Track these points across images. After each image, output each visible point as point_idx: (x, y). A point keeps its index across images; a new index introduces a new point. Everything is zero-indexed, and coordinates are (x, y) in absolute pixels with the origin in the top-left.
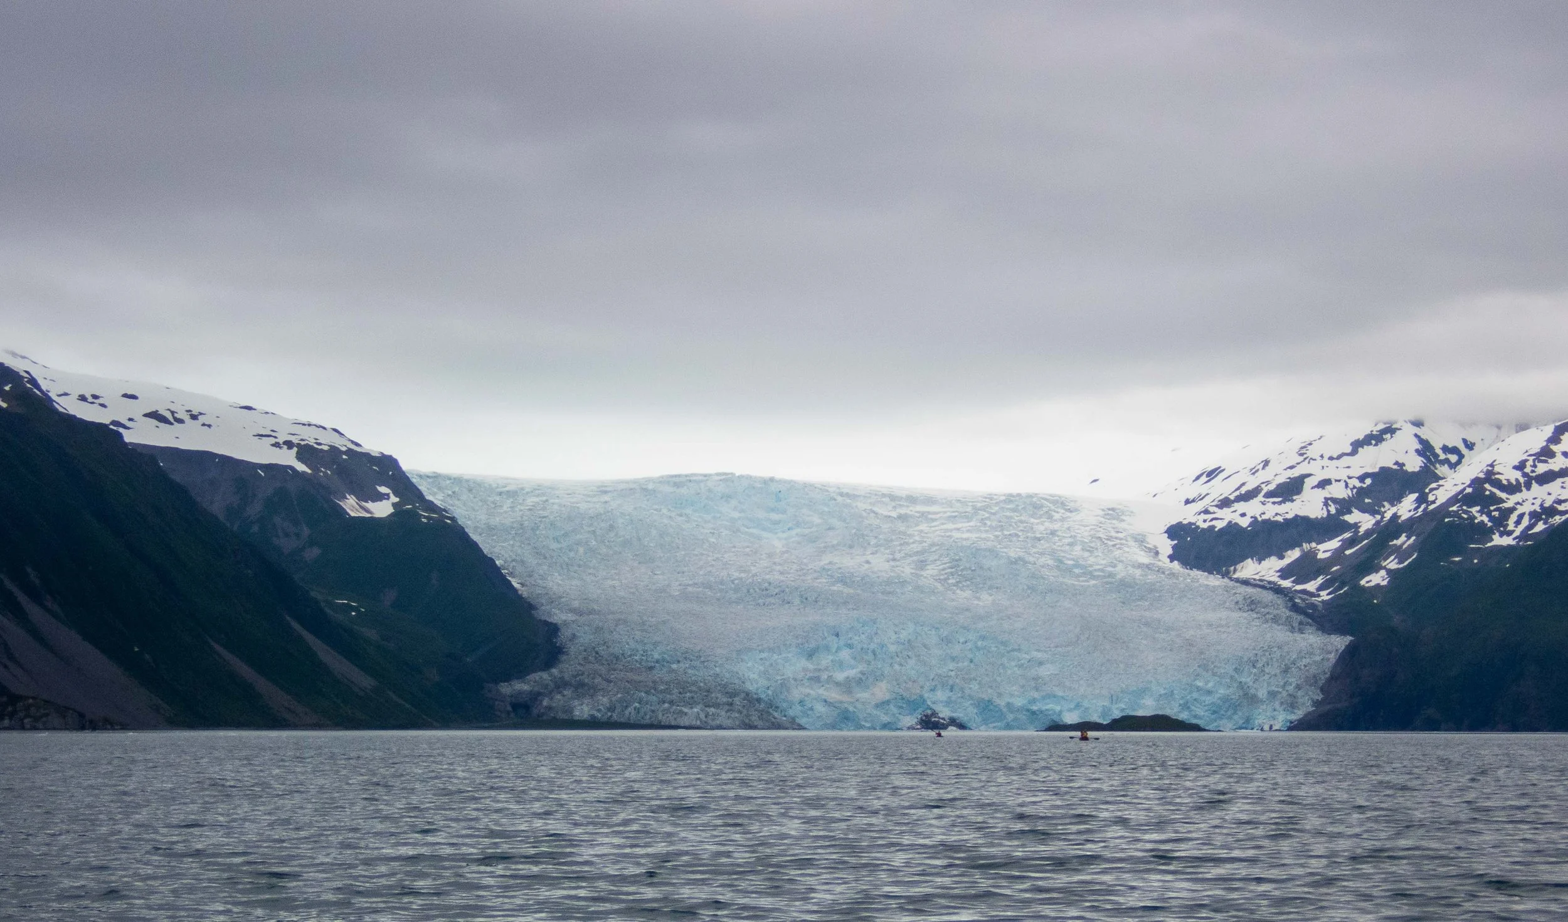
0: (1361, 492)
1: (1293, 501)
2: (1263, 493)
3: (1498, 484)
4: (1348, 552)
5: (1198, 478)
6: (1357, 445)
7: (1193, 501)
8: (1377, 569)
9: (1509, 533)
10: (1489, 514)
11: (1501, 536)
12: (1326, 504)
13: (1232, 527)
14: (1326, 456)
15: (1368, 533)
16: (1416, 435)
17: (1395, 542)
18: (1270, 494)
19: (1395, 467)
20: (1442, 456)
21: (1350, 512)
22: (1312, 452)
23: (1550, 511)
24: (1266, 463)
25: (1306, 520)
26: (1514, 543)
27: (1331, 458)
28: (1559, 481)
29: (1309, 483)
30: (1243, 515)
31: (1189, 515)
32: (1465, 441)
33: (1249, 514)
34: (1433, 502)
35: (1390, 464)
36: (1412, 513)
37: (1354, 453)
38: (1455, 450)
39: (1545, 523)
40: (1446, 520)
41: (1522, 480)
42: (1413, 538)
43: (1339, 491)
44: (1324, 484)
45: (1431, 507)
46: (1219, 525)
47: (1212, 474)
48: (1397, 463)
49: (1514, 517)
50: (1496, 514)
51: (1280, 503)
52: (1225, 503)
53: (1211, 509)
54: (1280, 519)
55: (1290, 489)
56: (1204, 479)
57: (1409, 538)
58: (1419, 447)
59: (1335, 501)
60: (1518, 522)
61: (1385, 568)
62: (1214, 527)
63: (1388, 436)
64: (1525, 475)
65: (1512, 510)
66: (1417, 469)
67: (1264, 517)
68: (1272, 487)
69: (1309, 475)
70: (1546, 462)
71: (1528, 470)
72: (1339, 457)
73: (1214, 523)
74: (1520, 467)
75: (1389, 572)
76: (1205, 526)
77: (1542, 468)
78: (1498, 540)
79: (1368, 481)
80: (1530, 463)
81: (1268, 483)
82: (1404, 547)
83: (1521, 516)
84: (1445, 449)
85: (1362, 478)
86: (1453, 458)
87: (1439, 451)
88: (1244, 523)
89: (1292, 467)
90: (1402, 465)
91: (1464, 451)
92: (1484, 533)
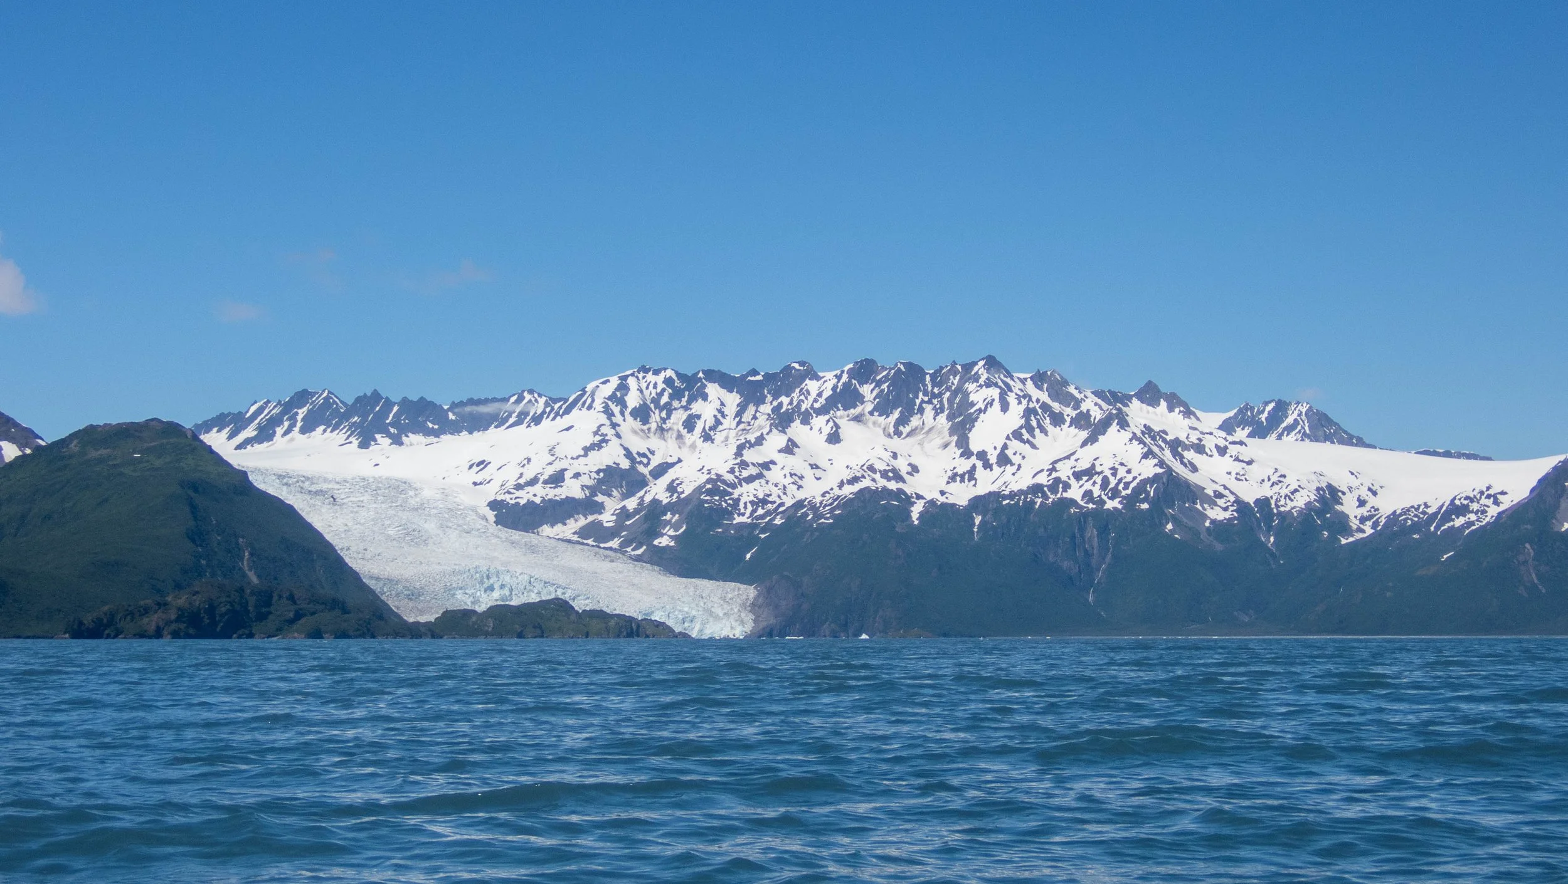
0: (600, 482)
1: (561, 486)
2: (541, 481)
3: (723, 482)
4: (626, 523)
5: (471, 467)
6: (587, 450)
7: (481, 483)
8: (661, 534)
9: (743, 514)
10: (726, 502)
11: (739, 516)
12: (582, 489)
13: (530, 503)
14: (569, 457)
15: (636, 511)
16: (620, 445)
17: (664, 518)
18: (546, 482)
19: (614, 465)
20: (638, 459)
21: (598, 496)
22: (558, 454)
23: (763, 502)
24: (531, 460)
25: (573, 499)
26: (749, 521)
27: (572, 458)
28: (758, 481)
29: (568, 475)
30: (534, 495)
32: (648, 449)
33: (539, 495)
35: (611, 463)
36: (669, 498)
37: (586, 455)
38: (644, 455)
40: (701, 505)
41: (736, 481)
43: (586, 481)
44: (577, 475)
45: (682, 495)
46: (523, 502)
47: (482, 463)
48: (615, 463)
49: (741, 505)
50: (730, 502)
51: (554, 488)
52: (519, 487)
53: (512, 491)
54: (557, 498)
55: (557, 479)
56: (475, 469)
57: (673, 515)
58: (625, 452)
59: (586, 487)
60: (745, 508)
61: (666, 534)
62: (518, 503)
63: (604, 445)
64: (736, 477)
65: (738, 499)
66: (627, 467)
67: (548, 497)
68: (544, 477)
69: (565, 470)
70: (744, 469)
71: (737, 474)
72: (577, 458)
73: (517, 500)
74: (731, 471)
75: (671, 537)
76: (513, 502)
77: (744, 473)
78: (738, 520)
79: (602, 475)
80: (736, 469)
81: (540, 474)
82: (673, 521)
83: (745, 504)
84: (638, 453)
85: (598, 472)
86: (645, 461)
87: (636, 456)
88: (538, 501)
89: (550, 464)
90: (618, 464)
91: (650, 456)
92: (729, 514)
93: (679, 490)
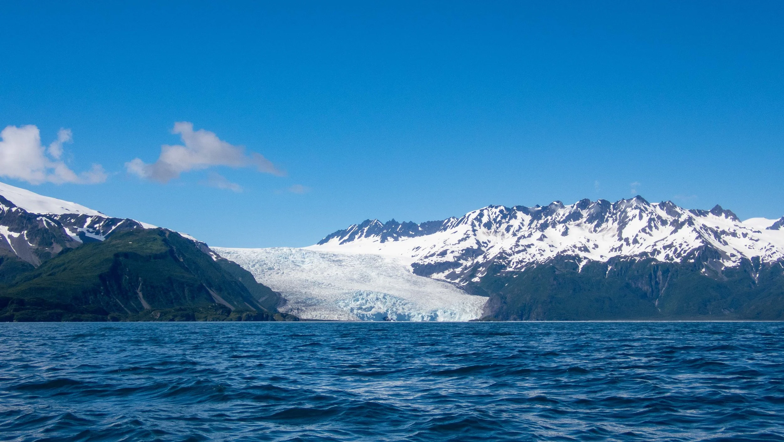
0: (463, 255)
1: (445, 257)
2: (436, 254)
3: (506, 254)
4: (465, 272)
5: (413, 249)
6: (460, 241)
7: (414, 256)
8: (476, 277)
9: (511, 267)
10: (505, 262)
11: (509, 268)
12: (454, 258)
13: (429, 264)
14: (452, 244)
15: (470, 267)
16: (475, 239)
17: (479, 269)
18: (438, 255)
19: (471, 247)
20: (482, 245)
21: (460, 260)
22: (447, 243)
23: (521, 262)
24: (435, 246)
25: (449, 262)
26: (513, 270)
27: (453, 245)
28: (522, 253)
29: (448, 252)
30: (432, 261)
31: (416, 260)
32: (488, 240)
33: (434, 261)
34: (488, 258)
35: (469, 247)
36: (483, 261)
37: (459, 243)
38: (485, 243)
39: (520, 265)
40: (495, 264)
41: (512, 253)
42: (484, 268)
43: (456, 254)
44: (452, 252)
45: (488, 260)
46: (426, 263)
47: (418, 248)
48: (471, 246)
49: (512, 263)
50: (507, 262)
51: (441, 257)
52: (426, 257)
53: (423, 259)
54: (442, 262)
55: (443, 254)
56: (415, 250)
57: (483, 268)
58: (476, 242)
59: (456, 257)
60: (513, 264)
61: (477, 276)
62: (424, 264)
63: (468, 239)
64: (513, 251)
65: (511, 261)
66: (476, 248)
67: (438, 261)
68: (438, 253)
69: (448, 250)
70: (517, 248)
71: (513, 250)
72: (455, 244)
73: (424, 263)
74: (511, 249)
75: (479, 277)
76: (422, 264)
77: (517, 250)
78: (508, 269)
79: (464, 251)
80: (513, 248)
81: (437, 252)
82: (482, 270)
83: (513, 263)
84: (483, 242)
85: (462, 251)
86: (485, 245)
87: (482, 243)
88: (433, 263)
89: (443, 247)
90: (472, 247)
91: (488, 243)
92: (505, 267)
93: (487, 257)
